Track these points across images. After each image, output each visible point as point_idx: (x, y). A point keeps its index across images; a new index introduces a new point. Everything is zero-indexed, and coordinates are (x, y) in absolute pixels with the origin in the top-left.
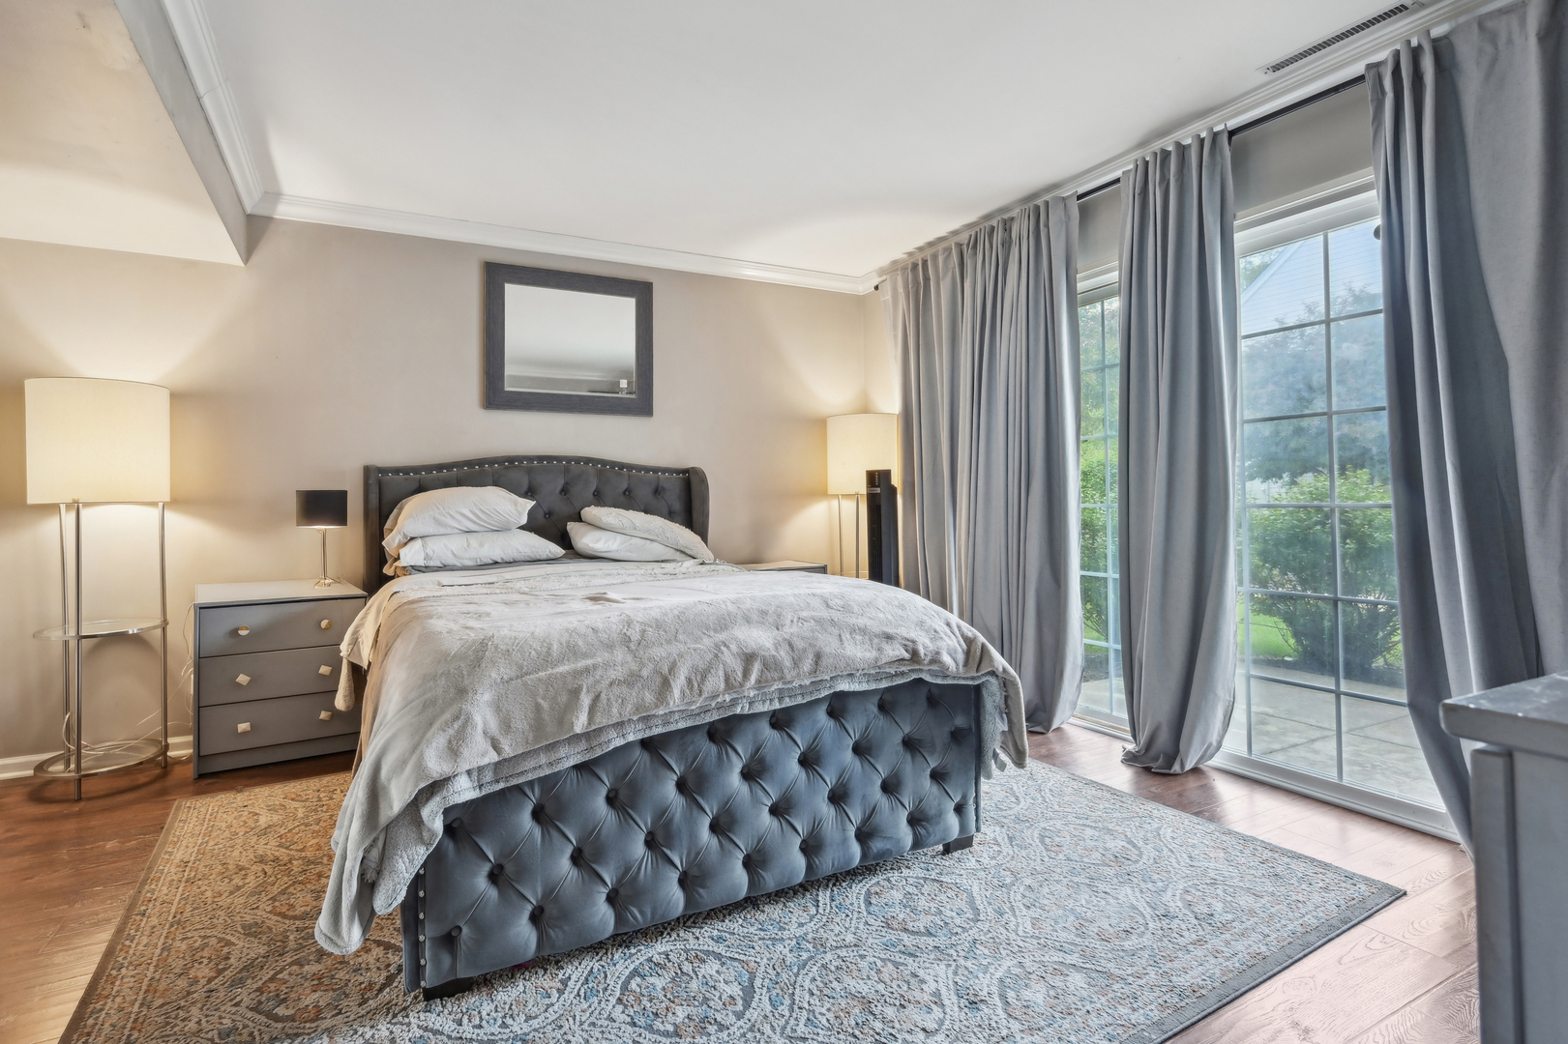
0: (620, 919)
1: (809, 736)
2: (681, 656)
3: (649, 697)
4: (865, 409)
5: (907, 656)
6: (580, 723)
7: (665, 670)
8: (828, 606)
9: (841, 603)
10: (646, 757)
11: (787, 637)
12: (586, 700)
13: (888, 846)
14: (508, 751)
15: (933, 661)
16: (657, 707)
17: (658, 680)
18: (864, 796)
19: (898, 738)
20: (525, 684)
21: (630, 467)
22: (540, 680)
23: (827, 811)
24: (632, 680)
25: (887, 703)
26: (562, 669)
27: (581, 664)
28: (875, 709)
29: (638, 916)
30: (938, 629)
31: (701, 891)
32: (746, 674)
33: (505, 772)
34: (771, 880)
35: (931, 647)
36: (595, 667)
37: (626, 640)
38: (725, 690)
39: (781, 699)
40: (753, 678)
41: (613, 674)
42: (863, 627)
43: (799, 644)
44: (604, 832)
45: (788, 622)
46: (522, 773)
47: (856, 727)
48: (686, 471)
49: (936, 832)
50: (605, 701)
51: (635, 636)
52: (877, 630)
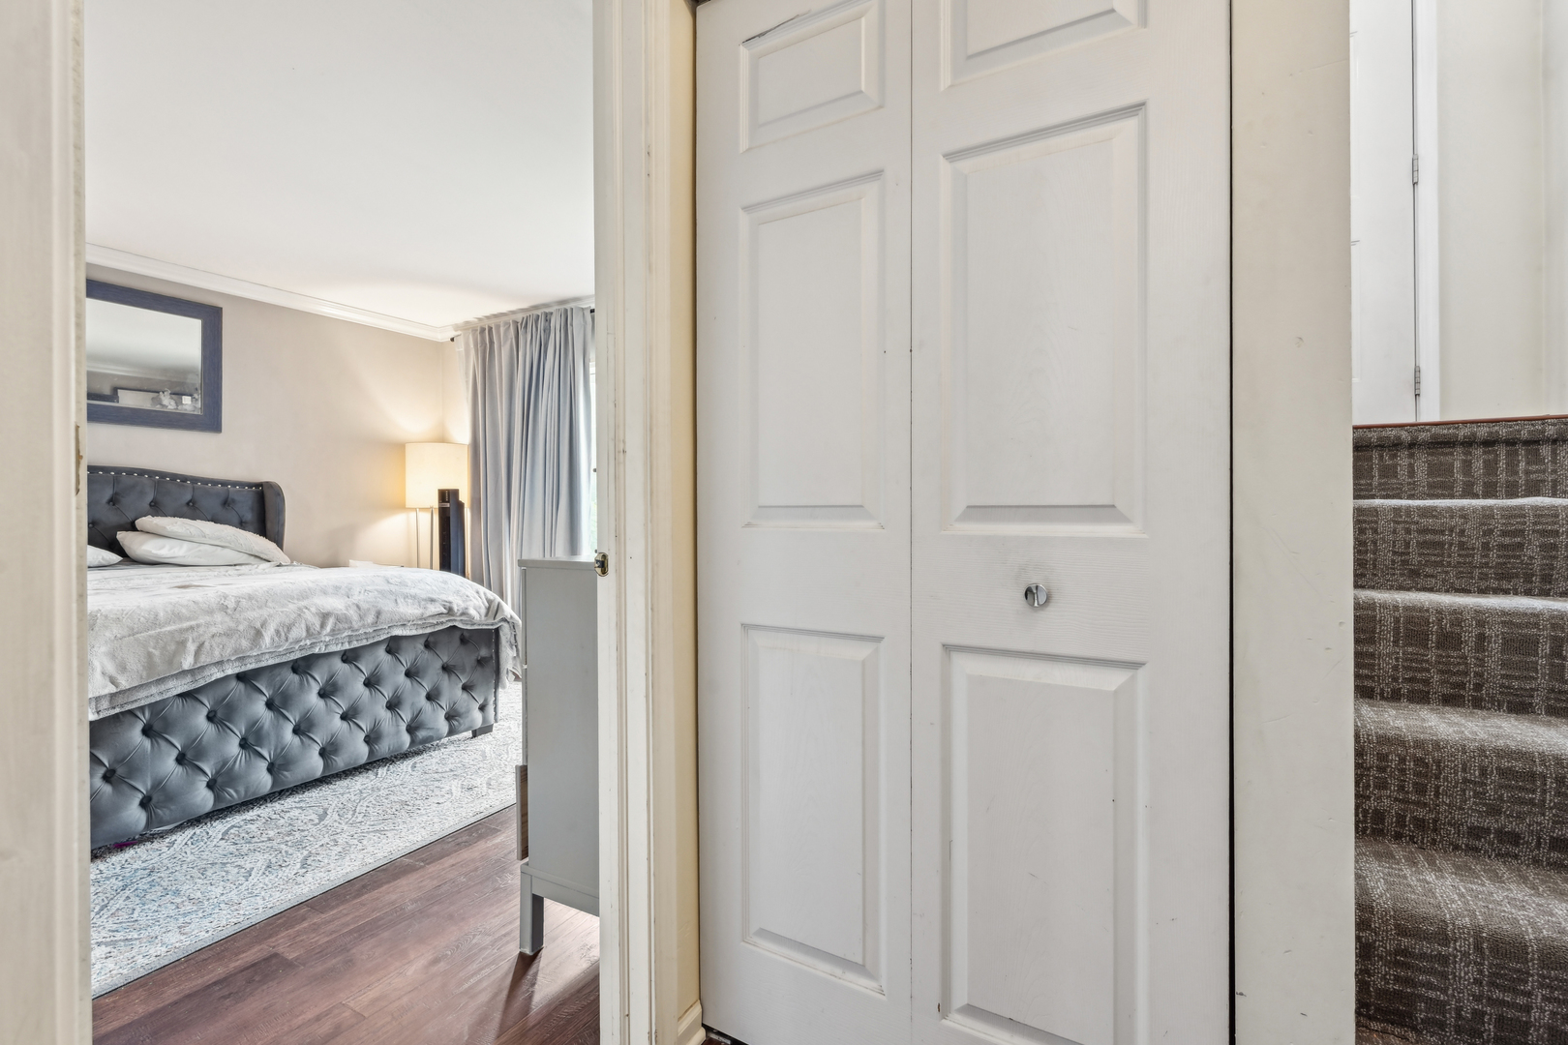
0: (217, 798)
1: (372, 667)
2: (270, 616)
3: (245, 643)
4: (442, 439)
5: (445, 611)
6: (188, 662)
7: (258, 625)
8: (388, 582)
9: (399, 580)
10: (241, 686)
11: (356, 602)
12: (191, 647)
13: (431, 734)
14: (125, 684)
15: (463, 614)
16: (251, 649)
17: (253, 632)
18: (413, 704)
19: (438, 664)
20: (137, 640)
21: (195, 480)
22: (150, 636)
23: (385, 715)
24: (229, 634)
25: (430, 643)
26: (168, 628)
27: (186, 625)
28: (422, 647)
29: (233, 795)
30: (469, 594)
31: (286, 773)
32: (323, 625)
33: (120, 700)
34: (340, 762)
35: (463, 605)
36: (198, 626)
37: (224, 608)
38: (306, 637)
39: (349, 642)
40: (328, 629)
41: (213, 630)
42: (413, 594)
43: (364, 606)
44: (205, 739)
45: (357, 593)
46: (136, 701)
47: (407, 658)
48: (258, 485)
49: (465, 722)
50: (208, 648)
51: (231, 604)
52: (424, 596)
